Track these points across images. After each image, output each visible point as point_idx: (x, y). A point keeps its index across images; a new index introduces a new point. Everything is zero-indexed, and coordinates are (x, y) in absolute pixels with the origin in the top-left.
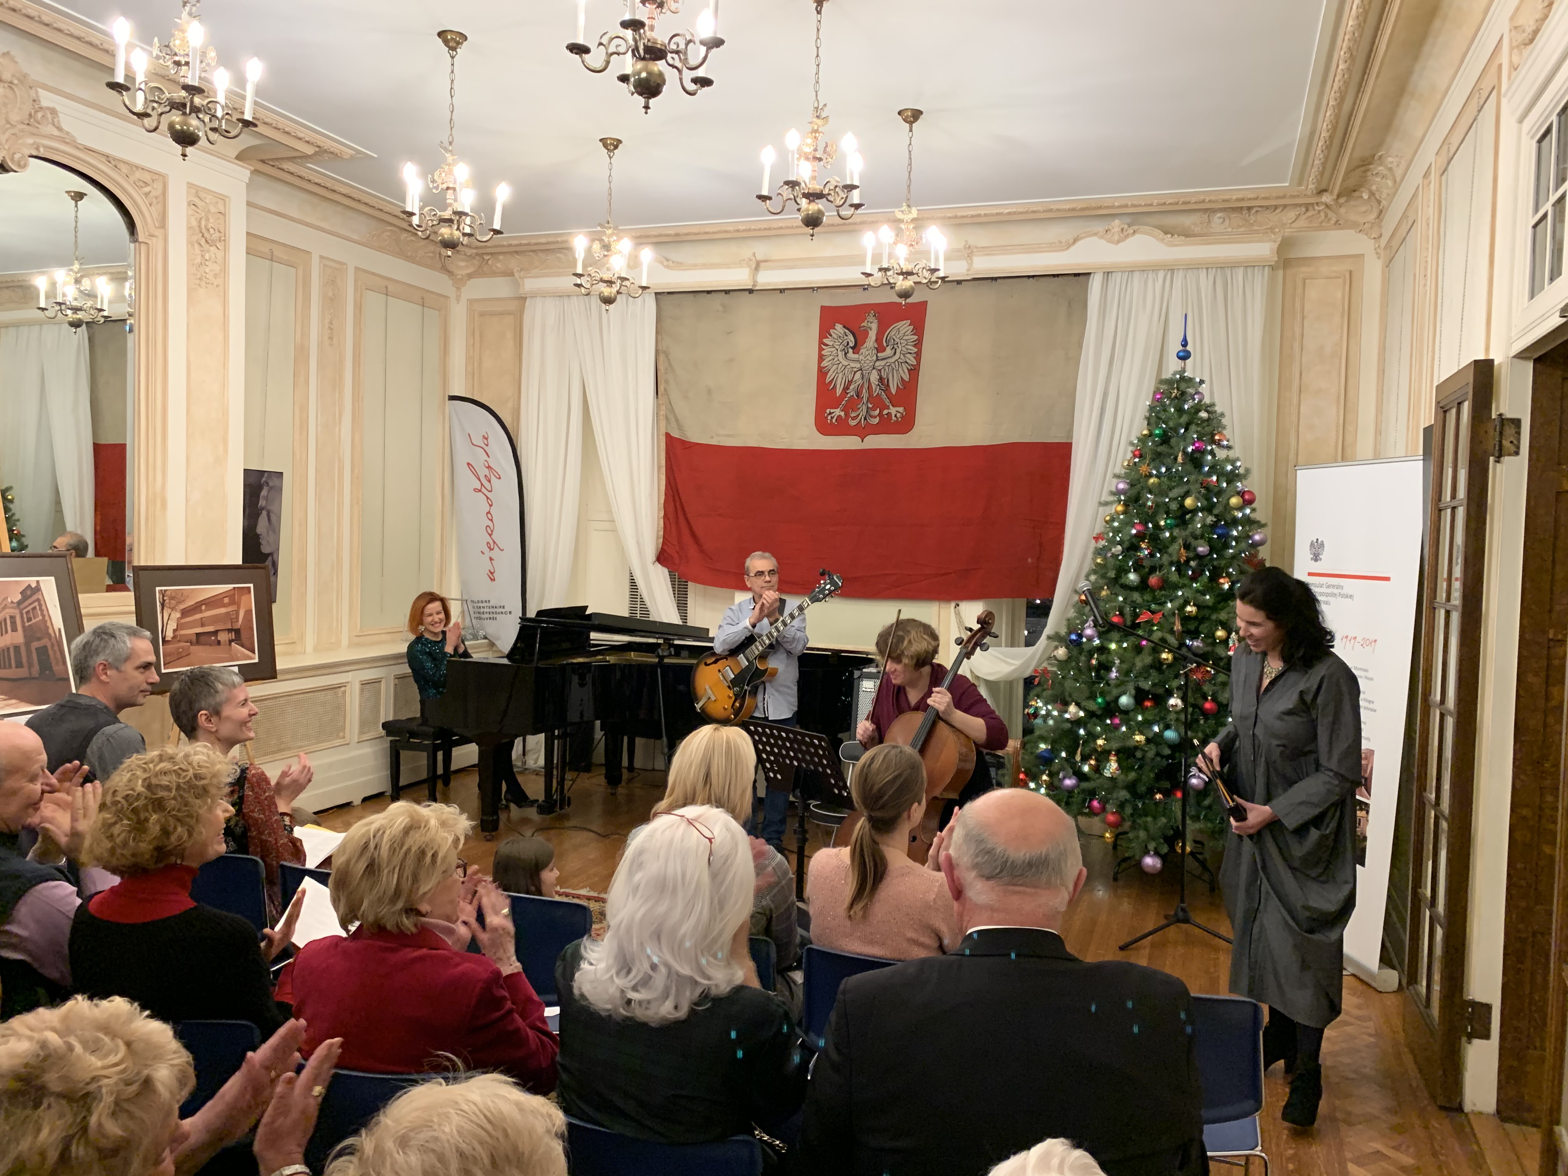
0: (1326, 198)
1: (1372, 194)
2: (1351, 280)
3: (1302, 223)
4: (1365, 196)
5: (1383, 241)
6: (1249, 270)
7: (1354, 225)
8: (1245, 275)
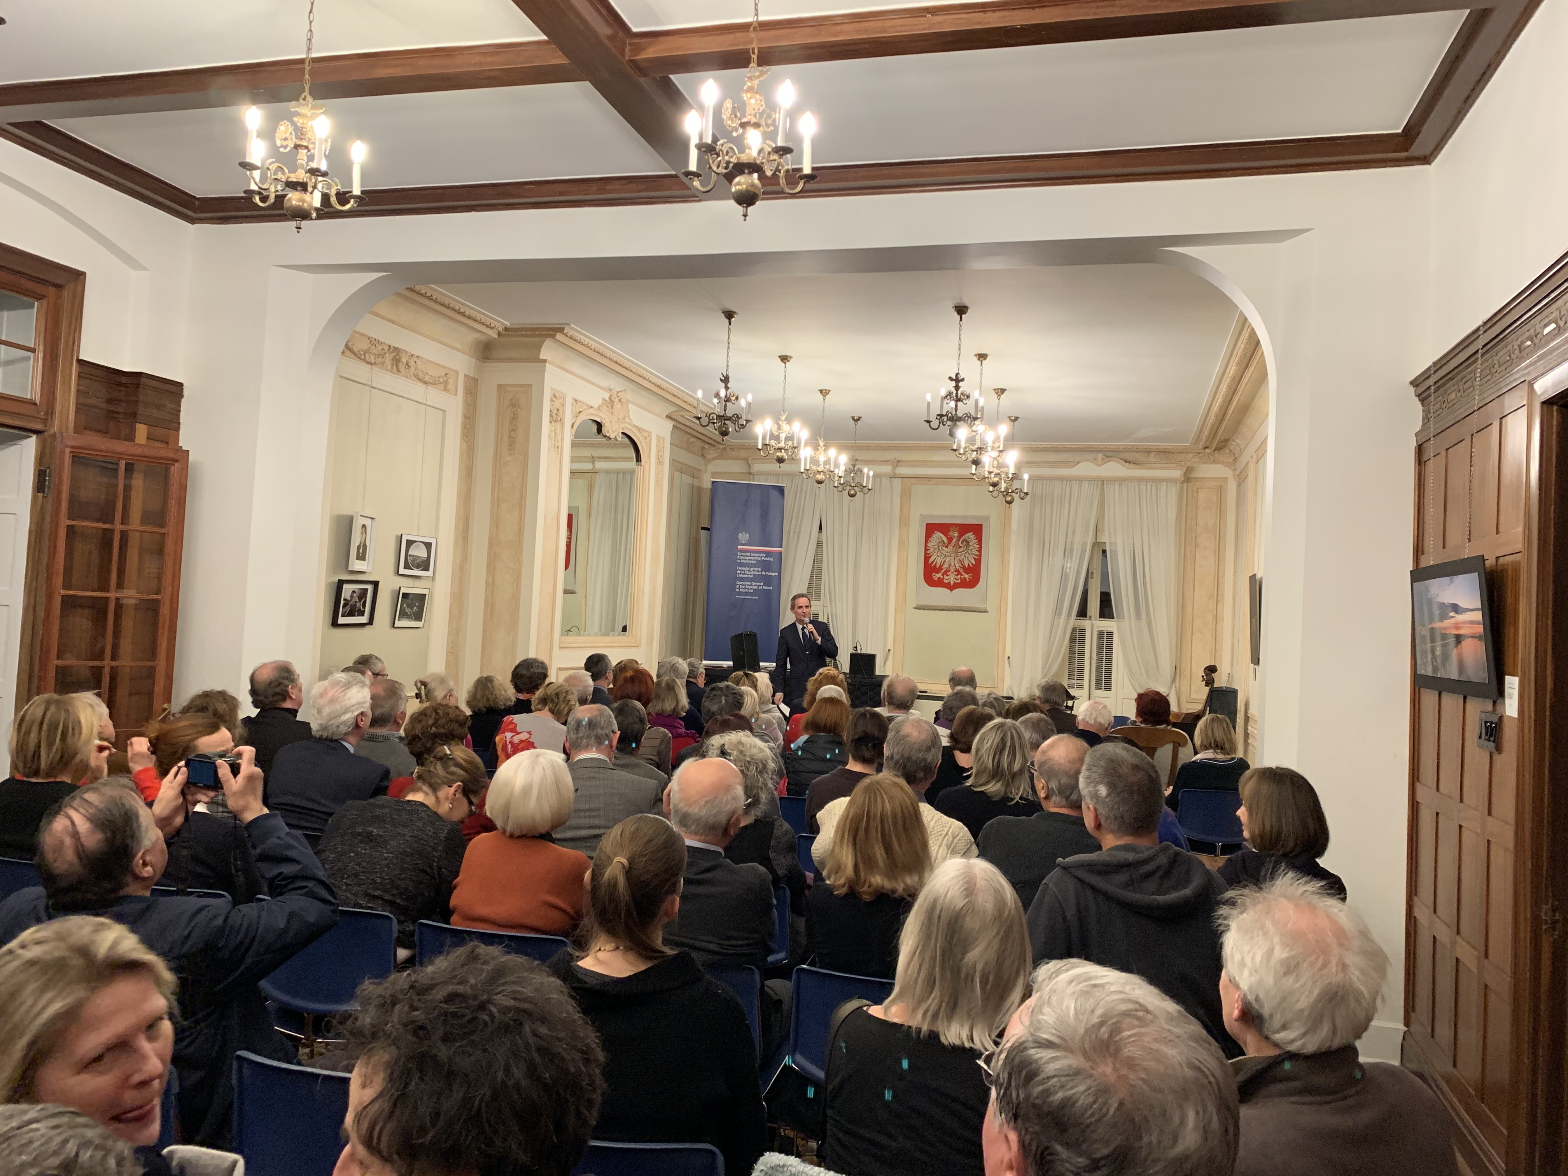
0: (1207, 451)
1: (1230, 451)
2: (1221, 490)
3: (1196, 459)
4: (1227, 451)
5: (1237, 472)
6: (1169, 484)
7: (1223, 463)
8: (1167, 486)
